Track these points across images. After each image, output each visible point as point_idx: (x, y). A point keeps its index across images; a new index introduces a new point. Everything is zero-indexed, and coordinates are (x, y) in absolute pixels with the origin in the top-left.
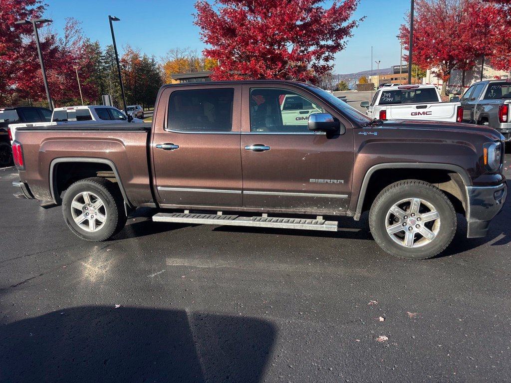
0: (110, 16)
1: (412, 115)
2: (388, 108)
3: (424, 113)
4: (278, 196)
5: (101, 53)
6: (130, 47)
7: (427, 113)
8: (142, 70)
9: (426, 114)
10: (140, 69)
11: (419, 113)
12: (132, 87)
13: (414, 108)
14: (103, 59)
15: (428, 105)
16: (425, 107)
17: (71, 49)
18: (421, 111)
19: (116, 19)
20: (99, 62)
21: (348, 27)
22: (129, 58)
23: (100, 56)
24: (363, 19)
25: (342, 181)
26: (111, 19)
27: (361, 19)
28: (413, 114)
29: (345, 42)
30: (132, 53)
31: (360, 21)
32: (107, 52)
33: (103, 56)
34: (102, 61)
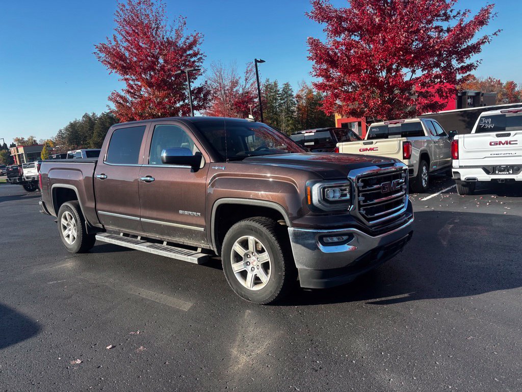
0: (256, 60)
1: (491, 144)
2: (461, 137)
3: (507, 143)
4: (161, 225)
5: (279, 91)
6: (305, 83)
7: (512, 143)
8: (315, 104)
9: (510, 144)
10: (313, 103)
11: (500, 143)
12: (304, 121)
13: (493, 137)
14: (279, 97)
15: (512, 133)
16: (509, 135)
17: (249, 90)
18: (503, 139)
19: (262, 61)
20: (276, 99)
21: (479, 44)
22: (304, 94)
23: (278, 94)
24: (498, 33)
25: (199, 214)
26: (256, 61)
27: (495, 33)
28: (493, 144)
29: (478, 61)
30: (307, 88)
31: (493, 36)
32: (283, 90)
33: (279, 94)
34: (279, 98)
